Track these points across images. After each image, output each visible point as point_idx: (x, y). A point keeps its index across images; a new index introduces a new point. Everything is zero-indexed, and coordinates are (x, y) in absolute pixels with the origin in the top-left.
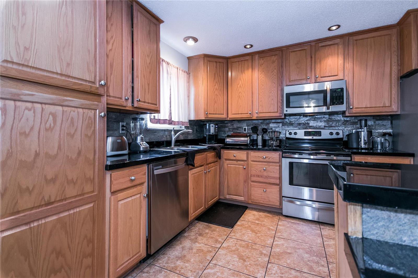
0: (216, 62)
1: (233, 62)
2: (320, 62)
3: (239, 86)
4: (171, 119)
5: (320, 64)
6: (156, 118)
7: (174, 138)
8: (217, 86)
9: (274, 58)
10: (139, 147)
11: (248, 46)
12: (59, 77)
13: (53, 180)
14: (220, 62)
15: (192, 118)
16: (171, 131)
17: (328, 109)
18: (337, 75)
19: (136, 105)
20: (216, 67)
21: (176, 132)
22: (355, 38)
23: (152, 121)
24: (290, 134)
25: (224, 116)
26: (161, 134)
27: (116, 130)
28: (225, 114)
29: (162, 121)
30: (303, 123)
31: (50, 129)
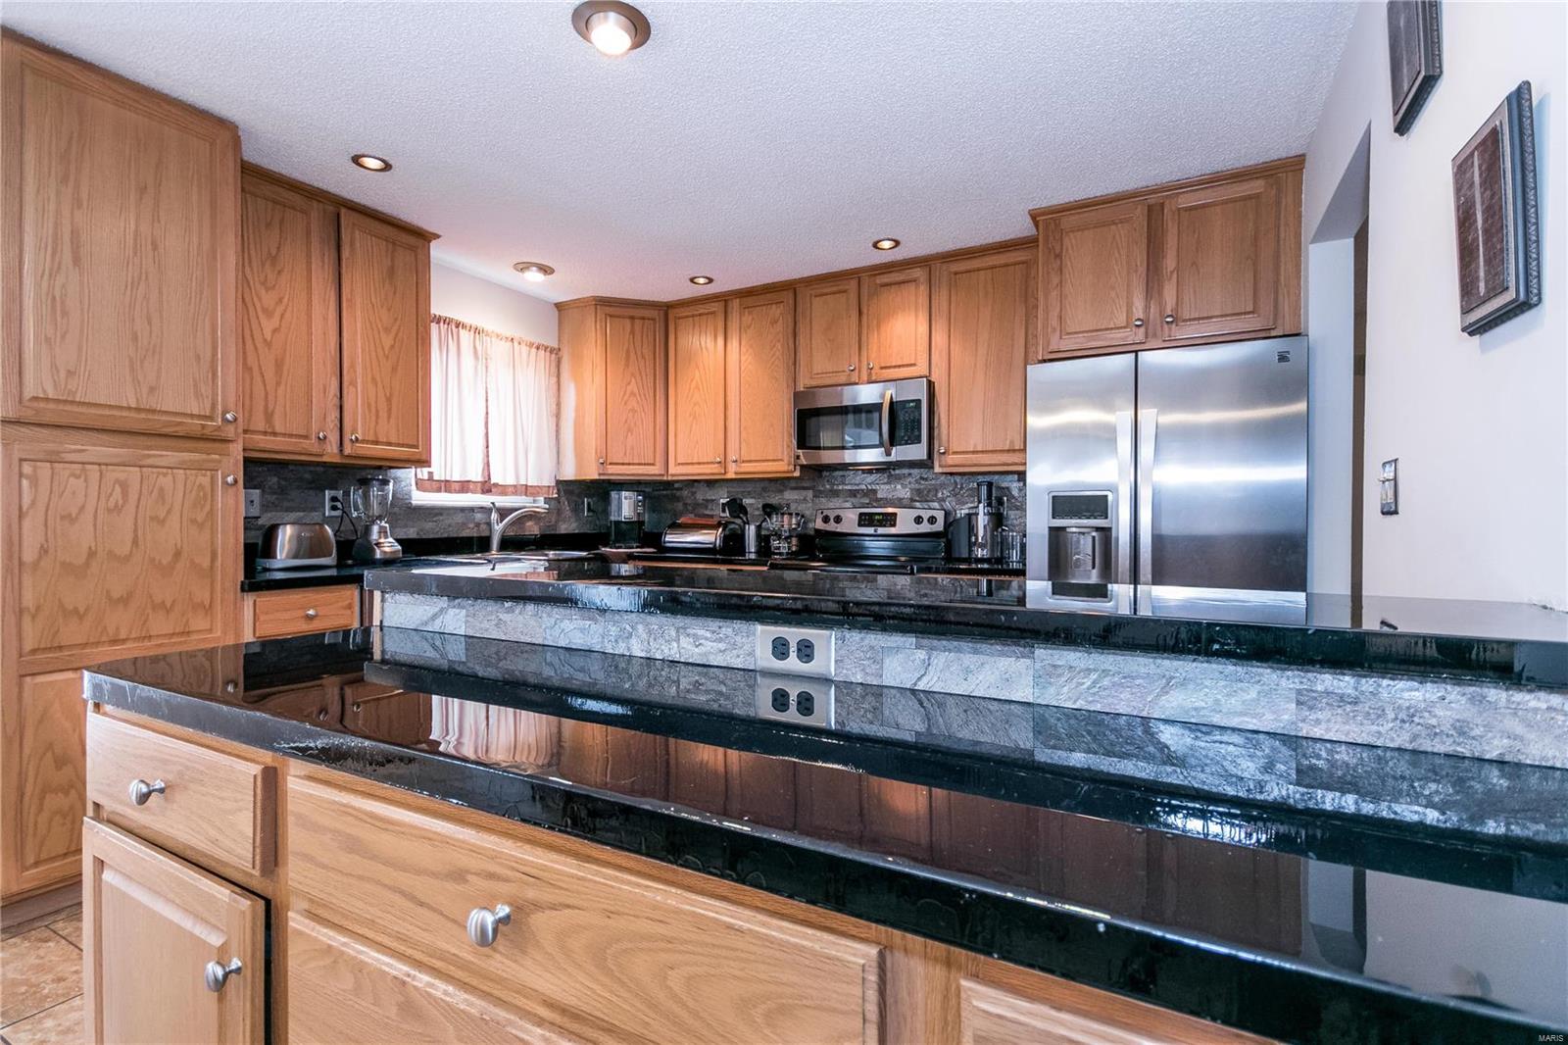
0: (632, 318)
1: (679, 318)
2: (879, 326)
3: (693, 385)
4: (490, 479)
5: (879, 334)
6: (436, 478)
7: (498, 528)
8: (633, 387)
9: (776, 311)
10: (373, 550)
11: (702, 281)
12: (133, 414)
13: (125, 600)
14: (643, 318)
15: (569, 473)
16: (490, 510)
17: (888, 454)
18: (914, 365)
19: (348, 450)
20: (632, 332)
21: (503, 513)
22: (955, 267)
23: (420, 485)
24: (826, 520)
25: (654, 471)
26: (459, 518)
27: (314, 509)
28: (657, 464)
29: (457, 486)
30: (863, 490)
31: (117, 509)
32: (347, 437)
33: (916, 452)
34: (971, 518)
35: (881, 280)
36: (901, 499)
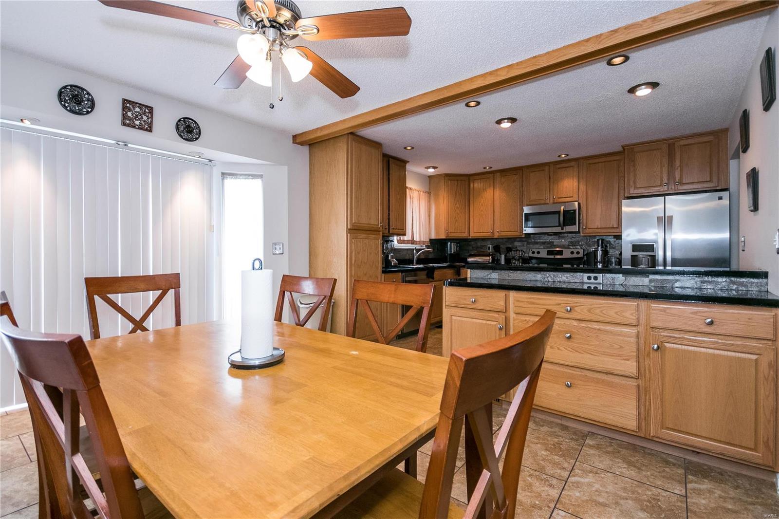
0: (457, 180)
1: (475, 180)
2: (558, 183)
3: (480, 204)
4: (414, 239)
5: (557, 185)
6: (401, 239)
7: (416, 256)
8: (458, 205)
9: (515, 177)
10: (391, 263)
11: (487, 168)
14: (461, 180)
15: (433, 237)
16: (414, 250)
17: (562, 229)
18: (572, 197)
19: (391, 232)
20: (457, 185)
21: (418, 251)
22: (591, 161)
23: (400, 242)
24: (533, 253)
25: (465, 235)
26: (405, 252)
28: (466, 232)
29: (406, 242)
30: (548, 242)
31: (365, 251)
32: (391, 228)
33: (575, 228)
34: (596, 252)
35: (558, 166)
36: (563, 245)
